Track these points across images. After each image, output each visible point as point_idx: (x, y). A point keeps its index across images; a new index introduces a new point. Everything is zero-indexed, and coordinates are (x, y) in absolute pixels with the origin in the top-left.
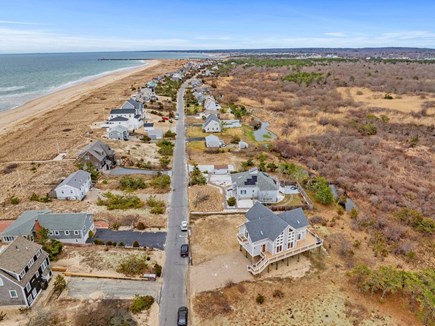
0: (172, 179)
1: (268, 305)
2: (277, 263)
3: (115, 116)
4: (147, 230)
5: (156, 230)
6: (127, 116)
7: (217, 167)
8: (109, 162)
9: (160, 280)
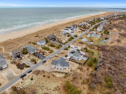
0: (62, 47)
1: (45, 78)
2: (60, 72)
3: (66, 29)
4: (44, 55)
5: (45, 56)
6: (69, 29)
7: (75, 47)
8: (53, 39)
9: (35, 64)
